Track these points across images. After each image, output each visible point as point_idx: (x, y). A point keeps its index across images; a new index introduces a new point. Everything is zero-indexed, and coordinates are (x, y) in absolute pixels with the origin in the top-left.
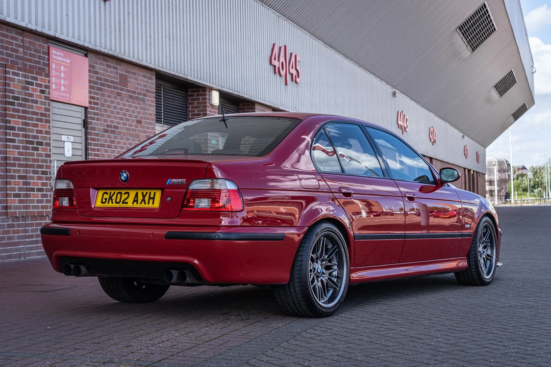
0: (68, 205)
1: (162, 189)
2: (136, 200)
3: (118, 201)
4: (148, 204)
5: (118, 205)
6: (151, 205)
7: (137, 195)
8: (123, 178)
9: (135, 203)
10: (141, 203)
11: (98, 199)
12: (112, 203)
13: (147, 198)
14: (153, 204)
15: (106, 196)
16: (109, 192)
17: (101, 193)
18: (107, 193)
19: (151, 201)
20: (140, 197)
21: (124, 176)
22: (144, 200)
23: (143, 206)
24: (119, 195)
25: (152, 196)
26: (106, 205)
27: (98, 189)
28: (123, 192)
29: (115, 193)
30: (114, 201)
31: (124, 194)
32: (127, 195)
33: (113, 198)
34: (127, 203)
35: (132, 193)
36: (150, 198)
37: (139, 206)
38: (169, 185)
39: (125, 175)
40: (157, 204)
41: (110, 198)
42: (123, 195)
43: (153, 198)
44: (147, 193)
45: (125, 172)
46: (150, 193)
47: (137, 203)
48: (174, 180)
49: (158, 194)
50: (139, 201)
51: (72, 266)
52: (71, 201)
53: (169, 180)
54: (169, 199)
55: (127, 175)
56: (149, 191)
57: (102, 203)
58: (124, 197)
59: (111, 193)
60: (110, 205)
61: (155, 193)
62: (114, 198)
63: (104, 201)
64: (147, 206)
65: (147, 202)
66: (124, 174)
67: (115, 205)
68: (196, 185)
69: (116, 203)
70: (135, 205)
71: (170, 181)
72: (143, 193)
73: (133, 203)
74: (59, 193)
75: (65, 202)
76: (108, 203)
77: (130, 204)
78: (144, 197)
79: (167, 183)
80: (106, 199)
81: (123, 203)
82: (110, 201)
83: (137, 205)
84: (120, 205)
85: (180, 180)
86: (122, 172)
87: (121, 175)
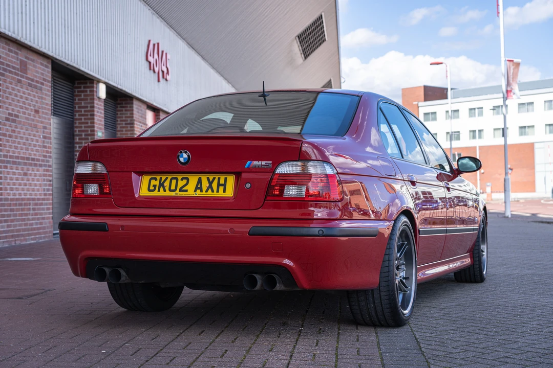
0: (96, 194)
1: (238, 175)
2: (199, 187)
3: (173, 187)
4: (218, 191)
5: (173, 194)
6: (221, 194)
7: (200, 181)
8: (182, 160)
9: (198, 191)
10: (206, 191)
11: (144, 187)
12: (165, 191)
13: (215, 185)
14: (224, 191)
15: (157, 183)
16: (158, 177)
17: (146, 179)
18: (156, 179)
19: (221, 188)
20: (205, 184)
21: (184, 157)
22: (210, 187)
23: (210, 194)
24: (174, 182)
25: (222, 182)
26: (156, 193)
27: (141, 174)
28: (180, 177)
29: (167, 178)
30: (167, 188)
31: (182, 179)
32: (185, 182)
33: (165, 184)
34: (186, 191)
35: (193, 179)
36: (219, 185)
37: (204, 194)
38: (248, 168)
39: (185, 156)
40: (230, 192)
41: (161, 185)
42: (180, 181)
43: (224, 185)
44: (214, 178)
45: (186, 153)
46: (219, 179)
47: (201, 191)
48: (256, 163)
49: (231, 180)
50: (204, 189)
51: (107, 270)
52: (101, 188)
53: (249, 162)
54: (248, 186)
55: (188, 156)
56: (217, 176)
57: (149, 190)
58: (181, 183)
59: (161, 178)
60: (162, 193)
61: (226, 179)
62: (167, 184)
63: (152, 188)
64: (215, 194)
65: (215, 189)
66: (184, 154)
67: (168, 193)
68: (285, 169)
69: (170, 190)
70: (199, 193)
71: (250, 164)
72: (208, 179)
73: (195, 191)
74: (81, 179)
75: (93, 190)
76: (159, 191)
77: (191, 191)
78: (211, 183)
79: (246, 166)
80: (155, 186)
81: (181, 190)
82: (162, 188)
83: (202, 193)
84: (176, 194)
85: (264, 163)
86: (181, 152)
87: (179, 156)
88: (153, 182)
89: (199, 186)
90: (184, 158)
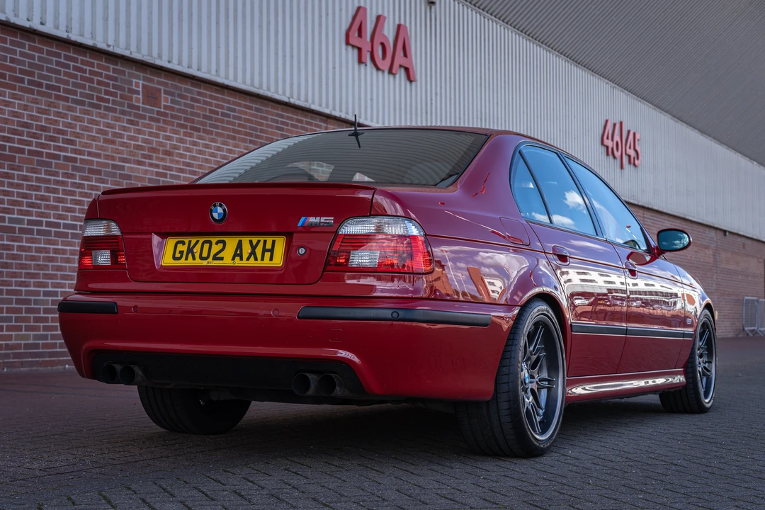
0: (109, 263)
1: (289, 236)
2: (238, 254)
3: (205, 254)
4: (262, 259)
5: (205, 263)
6: (266, 262)
7: (240, 245)
8: (216, 215)
9: (237, 259)
10: (248, 259)
11: (168, 253)
12: (194, 258)
13: (259, 251)
14: (271, 259)
15: (184, 248)
16: (187, 241)
17: (171, 242)
18: (183, 243)
19: (267, 255)
20: (247, 249)
21: (218, 212)
22: (253, 253)
23: (252, 262)
24: (207, 246)
25: (269, 246)
26: (182, 262)
27: (164, 235)
28: (214, 240)
29: (197, 242)
30: (197, 256)
31: (217, 243)
32: (221, 246)
33: (195, 250)
34: (222, 259)
35: (232, 243)
36: (264, 250)
37: (244, 263)
38: (302, 226)
39: (220, 210)
40: (278, 260)
41: (190, 250)
42: (214, 246)
43: (272, 251)
44: (259, 242)
45: (221, 206)
46: (265, 242)
47: (241, 259)
48: (312, 220)
49: (280, 243)
50: (245, 256)
51: (118, 368)
52: (114, 257)
53: (303, 219)
54: (302, 251)
55: (224, 210)
56: (262, 239)
57: (174, 258)
58: (215, 249)
59: (190, 242)
60: (190, 262)
61: (274, 242)
62: (197, 250)
63: (178, 255)
64: (259, 263)
65: (259, 257)
66: (219, 208)
67: (198, 262)
68: (353, 228)
69: (201, 258)
70: (238, 262)
71: (305, 220)
72: (251, 242)
73: (233, 259)
74: (90, 245)
75: (103, 258)
76: (186, 259)
77: (228, 259)
78: (254, 248)
79: (300, 224)
80: (181, 252)
81: (215, 258)
82: (190, 255)
83: (241, 262)
84: (208, 263)
85: (323, 219)
86: (215, 206)
87: (212, 211)
88: (180, 247)
89: (238, 252)
90: (219, 214)
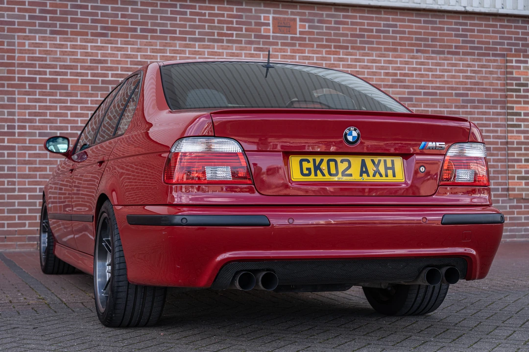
1: (405, 157)
3: (333, 171)
4: (386, 176)
5: (335, 179)
6: (390, 179)
7: (363, 164)
8: (350, 138)
9: (365, 175)
10: (374, 176)
11: (294, 170)
13: (382, 169)
14: (394, 176)
15: (311, 165)
16: (310, 159)
17: (294, 160)
18: (308, 161)
19: (390, 172)
20: (371, 167)
22: (377, 171)
23: (378, 178)
24: (332, 164)
25: (389, 165)
26: (312, 178)
27: (286, 155)
28: (338, 159)
29: (322, 160)
30: (326, 172)
31: (342, 161)
32: (346, 164)
33: (322, 168)
34: (351, 175)
35: (356, 162)
36: (386, 168)
37: (371, 179)
38: (423, 149)
39: (355, 134)
40: (400, 177)
41: (317, 168)
42: (339, 164)
43: (393, 168)
44: (379, 161)
45: (355, 130)
46: (385, 161)
47: (368, 176)
48: (430, 144)
49: (400, 163)
50: (371, 173)
52: (235, 172)
53: (423, 143)
54: (423, 169)
55: (358, 134)
56: (382, 159)
57: (304, 174)
58: (342, 167)
59: (314, 160)
61: (393, 162)
62: (324, 166)
63: (306, 172)
64: (384, 179)
65: (383, 173)
66: (353, 132)
67: (329, 178)
69: (330, 174)
70: (366, 178)
71: (425, 145)
72: (373, 161)
73: (361, 175)
76: (316, 175)
77: (355, 175)
78: (376, 166)
79: (420, 148)
80: (309, 169)
81: (344, 174)
82: (318, 172)
83: (369, 178)
84: (339, 178)
85: (438, 144)
87: (346, 133)
88: (306, 165)
89: (364, 170)
